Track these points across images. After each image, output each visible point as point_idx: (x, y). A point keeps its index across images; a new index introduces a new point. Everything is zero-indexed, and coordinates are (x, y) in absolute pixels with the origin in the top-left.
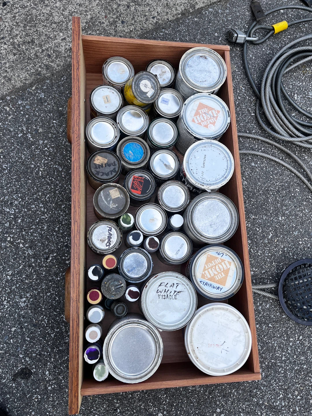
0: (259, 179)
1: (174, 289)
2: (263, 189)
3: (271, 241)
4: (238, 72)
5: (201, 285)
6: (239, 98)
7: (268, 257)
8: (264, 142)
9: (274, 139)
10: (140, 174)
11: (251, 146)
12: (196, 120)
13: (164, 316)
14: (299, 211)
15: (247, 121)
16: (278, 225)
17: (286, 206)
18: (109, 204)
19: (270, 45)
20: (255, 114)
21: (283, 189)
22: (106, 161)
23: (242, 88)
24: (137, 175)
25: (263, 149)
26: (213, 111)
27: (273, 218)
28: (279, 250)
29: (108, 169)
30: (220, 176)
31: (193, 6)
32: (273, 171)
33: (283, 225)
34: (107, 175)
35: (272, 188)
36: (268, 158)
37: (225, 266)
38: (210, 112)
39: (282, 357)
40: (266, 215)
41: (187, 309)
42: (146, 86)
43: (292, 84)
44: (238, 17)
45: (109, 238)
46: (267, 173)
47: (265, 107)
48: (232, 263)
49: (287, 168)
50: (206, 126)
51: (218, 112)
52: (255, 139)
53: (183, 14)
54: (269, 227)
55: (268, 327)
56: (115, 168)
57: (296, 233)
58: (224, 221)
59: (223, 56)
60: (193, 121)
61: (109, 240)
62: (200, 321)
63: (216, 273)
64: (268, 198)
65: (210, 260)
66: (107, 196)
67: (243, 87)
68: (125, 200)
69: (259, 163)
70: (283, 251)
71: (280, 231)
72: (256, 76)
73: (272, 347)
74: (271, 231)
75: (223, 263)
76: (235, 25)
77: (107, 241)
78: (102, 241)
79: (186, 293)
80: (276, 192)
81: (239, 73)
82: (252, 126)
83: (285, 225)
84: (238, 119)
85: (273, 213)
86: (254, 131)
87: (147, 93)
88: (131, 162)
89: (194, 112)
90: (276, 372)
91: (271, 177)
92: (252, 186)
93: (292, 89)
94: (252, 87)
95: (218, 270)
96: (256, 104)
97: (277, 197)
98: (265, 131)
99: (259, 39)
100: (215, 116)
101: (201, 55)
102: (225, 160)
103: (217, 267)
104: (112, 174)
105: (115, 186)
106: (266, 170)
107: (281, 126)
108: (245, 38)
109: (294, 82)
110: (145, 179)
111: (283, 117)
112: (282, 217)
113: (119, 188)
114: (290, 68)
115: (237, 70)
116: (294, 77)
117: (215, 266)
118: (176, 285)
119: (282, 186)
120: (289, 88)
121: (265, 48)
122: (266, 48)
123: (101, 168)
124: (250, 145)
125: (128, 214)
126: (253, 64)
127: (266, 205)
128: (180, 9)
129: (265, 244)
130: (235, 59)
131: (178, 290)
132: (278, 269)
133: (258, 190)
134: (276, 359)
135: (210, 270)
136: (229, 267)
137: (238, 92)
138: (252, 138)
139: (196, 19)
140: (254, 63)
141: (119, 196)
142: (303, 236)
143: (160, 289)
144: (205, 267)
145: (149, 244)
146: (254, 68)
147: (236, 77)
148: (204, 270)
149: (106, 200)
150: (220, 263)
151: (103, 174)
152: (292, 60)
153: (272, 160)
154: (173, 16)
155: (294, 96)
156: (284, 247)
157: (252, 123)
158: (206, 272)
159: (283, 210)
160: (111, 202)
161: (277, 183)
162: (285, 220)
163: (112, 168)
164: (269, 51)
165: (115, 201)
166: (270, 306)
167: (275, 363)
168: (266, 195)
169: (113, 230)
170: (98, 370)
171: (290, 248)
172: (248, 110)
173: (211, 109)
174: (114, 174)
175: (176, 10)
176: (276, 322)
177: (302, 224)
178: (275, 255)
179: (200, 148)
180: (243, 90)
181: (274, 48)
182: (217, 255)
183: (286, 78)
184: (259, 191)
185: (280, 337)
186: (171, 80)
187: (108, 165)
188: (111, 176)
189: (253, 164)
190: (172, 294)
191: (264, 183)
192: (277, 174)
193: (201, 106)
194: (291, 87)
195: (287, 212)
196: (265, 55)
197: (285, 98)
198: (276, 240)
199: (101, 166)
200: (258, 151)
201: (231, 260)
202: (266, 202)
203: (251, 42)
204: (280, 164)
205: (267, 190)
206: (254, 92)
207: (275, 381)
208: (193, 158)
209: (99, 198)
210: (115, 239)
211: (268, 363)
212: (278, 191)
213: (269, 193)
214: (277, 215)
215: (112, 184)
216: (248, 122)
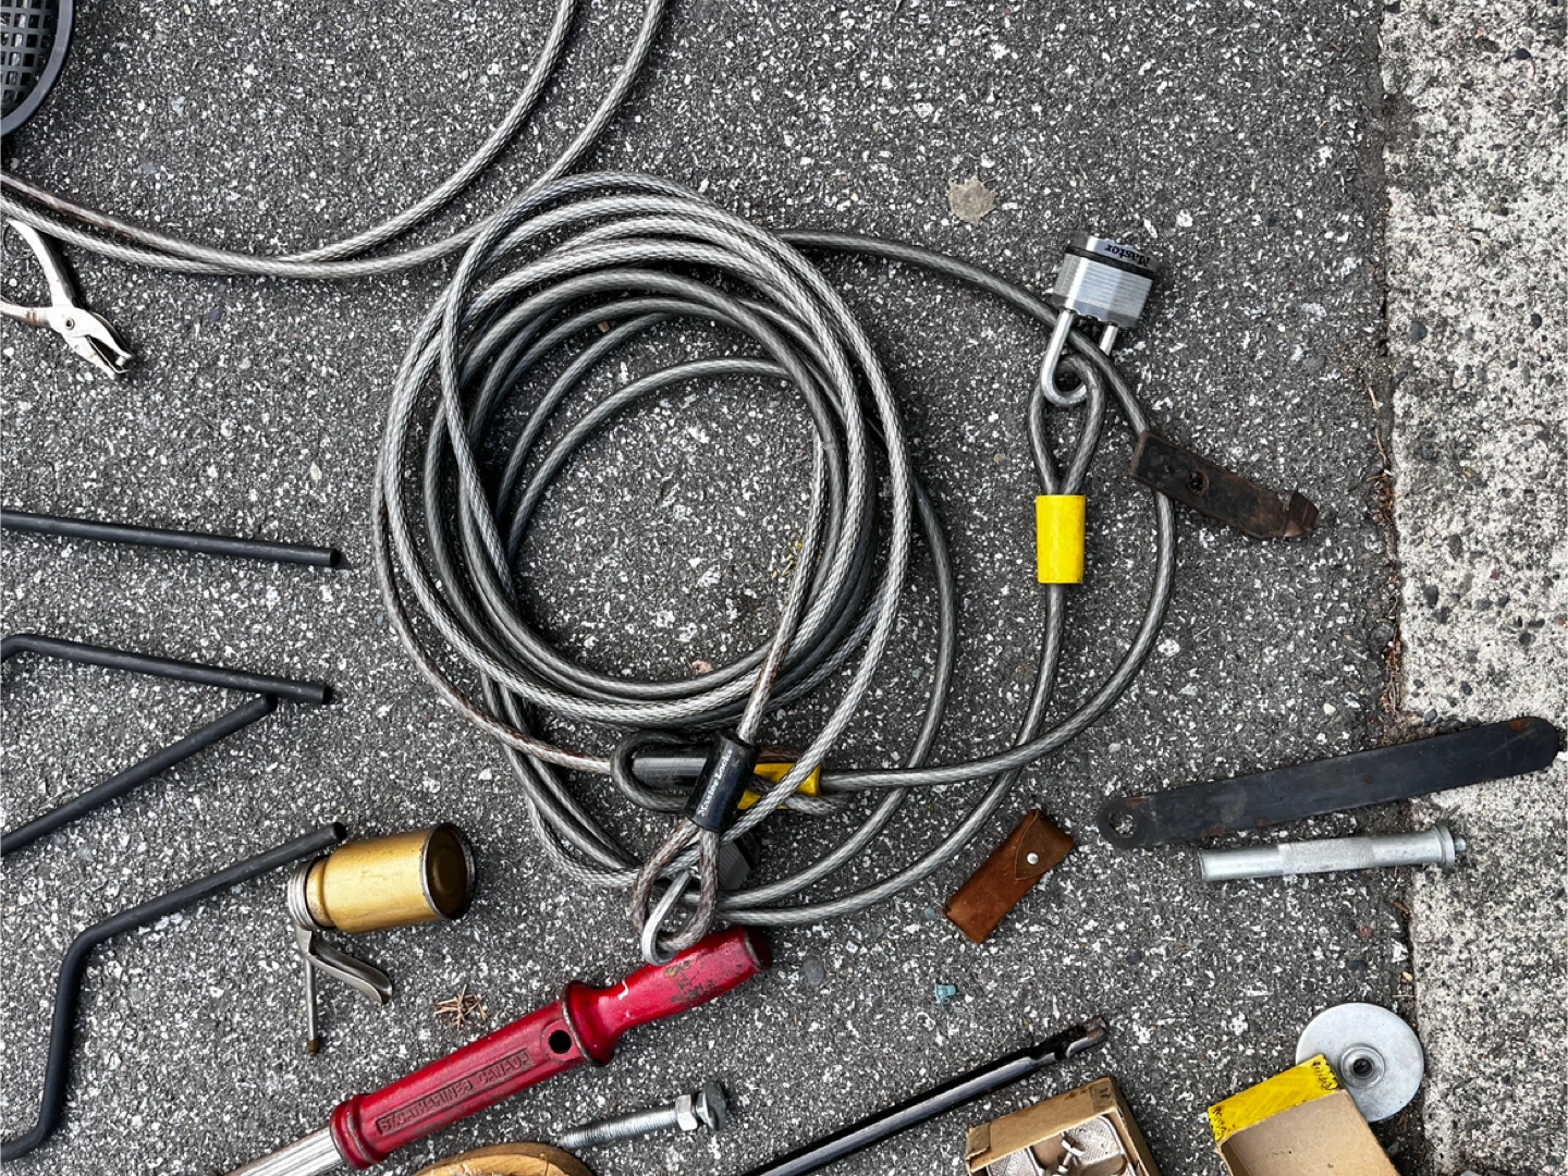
2: (384, 58)
4: (937, 224)
6: (806, 161)
11: (571, 99)
14: (246, 161)
15: (686, 139)
16: (232, 50)
17: (284, 119)
19: (1005, 463)
23: (848, 203)
25: (535, 149)
27: (263, 42)
31: (1418, 181)
32: (432, 142)
33: (223, 69)
35: (370, 98)
43: (761, 452)
44: (1238, 388)
53: (1393, 106)
57: (177, 105)
67: (849, 210)
69: (492, 97)
70: (143, 21)
71: (210, 44)
72: (873, 300)
76: (1195, 349)
80: (350, 110)
81: (927, 227)
82: (657, 150)
83: (221, 76)
84: (712, 105)
85: (281, 50)
86: (629, 148)
91: (414, 122)
92: (411, 15)
93: (740, 441)
97: (331, 102)
106: (448, 113)
109: (768, 468)
112: (254, 79)
115: (945, 222)
116: (793, 484)
120: (748, 429)
121: (995, 425)
122: (995, 434)
124: (577, 99)
126: (939, 321)
127: (321, 40)
128: (1431, 106)
130: (1007, 246)
133: (389, 38)
137: (838, 172)
139: (1325, 153)
140: (945, 332)
142: (159, 128)
146: (917, 315)
147: (914, 203)
154: (1398, 45)
155: (708, 429)
156: (154, 32)
157: (666, 160)
159: (275, 99)
161: (384, 131)
162: (237, 88)
164: (971, 439)
171: (143, 55)
172: (731, 173)
175: (1432, 81)
177: (199, 151)
180: (835, 199)
181: (980, 475)
183: (803, 440)
189: (495, 69)
191: (403, 78)
194: (749, 438)
195: (261, 112)
196: (960, 406)
198: (188, 12)
202: (331, 45)
205: (371, 76)
213: (358, 73)
214: (268, 63)
216: (678, 144)
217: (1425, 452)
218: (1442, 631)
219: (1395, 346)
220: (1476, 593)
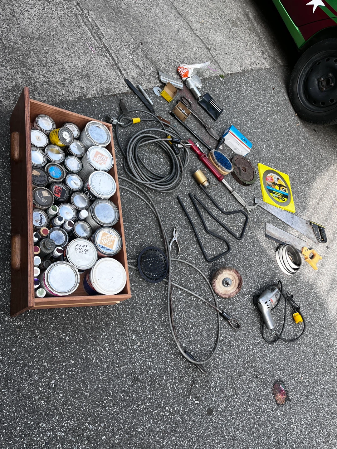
0: (126, 202)
1: (85, 248)
3: (133, 237)
5: (100, 247)
7: (131, 246)
8: (128, 182)
9: (134, 181)
10: (59, 186)
12: (95, 160)
13: (79, 262)
14: (147, 223)
16: (137, 229)
17: (141, 219)
18: (42, 199)
19: (130, 129)
20: (123, 166)
21: (139, 210)
22: (39, 174)
24: (57, 186)
25: (128, 186)
26: (104, 157)
27: (134, 225)
28: (137, 243)
29: (40, 179)
30: (109, 192)
31: (85, 96)
32: (134, 199)
33: (140, 230)
34: (40, 182)
35: (133, 208)
36: (131, 192)
37: (112, 239)
38: (102, 157)
39: (139, 302)
40: (130, 223)
41: (92, 259)
42: (66, 135)
43: (143, 153)
44: (112, 109)
45: (41, 220)
46: (130, 200)
47: (129, 162)
48: (116, 237)
49: (141, 198)
50: (101, 164)
51: (107, 158)
52: (123, 180)
53: (78, 98)
54: (132, 229)
55: (132, 285)
56: (45, 179)
57: (146, 234)
58: (112, 215)
59: (109, 128)
60: (93, 160)
61: (41, 221)
62: (99, 267)
63: (108, 242)
64: (131, 214)
65: (104, 234)
66: (41, 194)
68: (51, 198)
69: (126, 193)
70: (140, 244)
71: (138, 233)
72: (123, 145)
73: (134, 296)
74: (133, 232)
75: (111, 237)
76: (111, 113)
77: (39, 221)
78: (37, 221)
79: (92, 251)
85: (134, 222)
87: (66, 139)
88: (54, 178)
89: (94, 155)
90: (136, 310)
91: (133, 202)
93: (143, 156)
94: (121, 150)
95: (109, 240)
96: (123, 160)
97: (136, 214)
98: (129, 176)
99: (124, 125)
100: (105, 159)
101: (97, 125)
102: (111, 183)
103: (108, 239)
104: (43, 182)
105: (46, 190)
106: (130, 198)
107: (138, 174)
108: (117, 122)
110: (62, 189)
111: (139, 170)
112: (139, 225)
113: (47, 191)
114: (142, 144)
116: (143, 150)
117: (107, 238)
118: (86, 246)
119: (139, 208)
120: (141, 155)
122: (128, 130)
123: (36, 178)
125: (55, 206)
127: (130, 217)
128: (77, 95)
129: (130, 239)
131: (87, 249)
132: (137, 253)
134: (136, 303)
135: (104, 240)
136: (114, 239)
138: (122, 179)
139: (87, 104)
140: (122, 137)
141: (48, 195)
142: (150, 236)
143: (77, 247)
144: (102, 238)
145: (68, 224)
146: (122, 140)
148: (101, 240)
149: (40, 197)
150: (110, 237)
151: (38, 181)
152: (143, 140)
153: (133, 193)
154: (73, 98)
155: (144, 160)
156: (140, 241)
157: (122, 171)
158: (102, 241)
159: (139, 221)
160: (43, 198)
161: (136, 206)
162: (141, 227)
163: (43, 178)
164: (130, 133)
165: (46, 198)
166: (133, 273)
167: (136, 306)
168: (130, 212)
169: (43, 215)
170: (39, 291)
171: (143, 242)
172: (119, 163)
173: (103, 155)
174: (44, 182)
175: (74, 95)
176: (136, 282)
177: (149, 229)
178: (135, 246)
179: (97, 175)
181: (133, 131)
182: (108, 233)
183: (139, 149)
184: (126, 209)
185: (138, 291)
186: (77, 135)
187: (40, 176)
188: (42, 183)
189: (123, 194)
190: (83, 251)
191: (129, 205)
192: (135, 201)
193: (98, 153)
195: (141, 222)
196: (128, 134)
197: (140, 161)
198: (136, 237)
199: (37, 176)
200: (125, 186)
201: (115, 236)
203: (120, 125)
204: (137, 196)
205: (131, 209)
206: (122, 153)
207: (136, 316)
208: (94, 179)
209: (35, 195)
210: (45, 221)
211: (132, 305)
212: (136, 211)
214: (136, 224)
215: (43, 188)
216: (119, 170)
217: (108, 92)
218: (122, 89)
219: (101, 96)
220: (117, 87)
